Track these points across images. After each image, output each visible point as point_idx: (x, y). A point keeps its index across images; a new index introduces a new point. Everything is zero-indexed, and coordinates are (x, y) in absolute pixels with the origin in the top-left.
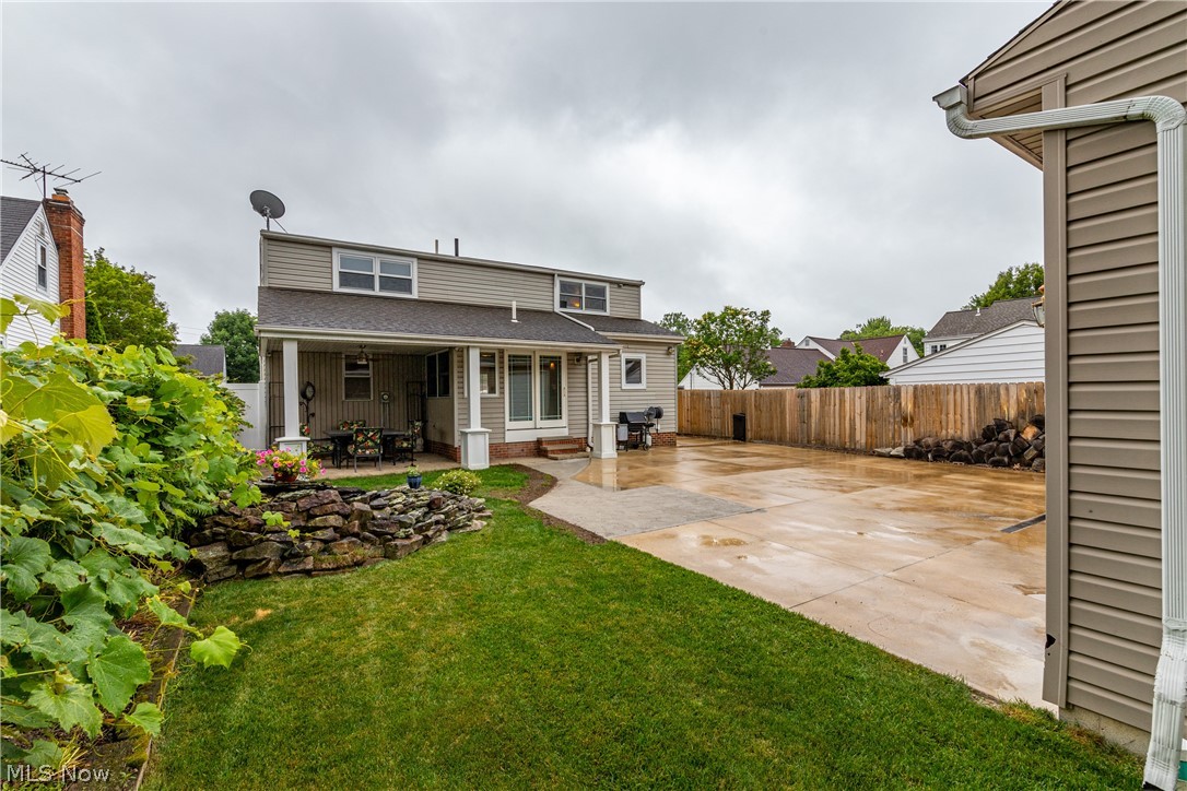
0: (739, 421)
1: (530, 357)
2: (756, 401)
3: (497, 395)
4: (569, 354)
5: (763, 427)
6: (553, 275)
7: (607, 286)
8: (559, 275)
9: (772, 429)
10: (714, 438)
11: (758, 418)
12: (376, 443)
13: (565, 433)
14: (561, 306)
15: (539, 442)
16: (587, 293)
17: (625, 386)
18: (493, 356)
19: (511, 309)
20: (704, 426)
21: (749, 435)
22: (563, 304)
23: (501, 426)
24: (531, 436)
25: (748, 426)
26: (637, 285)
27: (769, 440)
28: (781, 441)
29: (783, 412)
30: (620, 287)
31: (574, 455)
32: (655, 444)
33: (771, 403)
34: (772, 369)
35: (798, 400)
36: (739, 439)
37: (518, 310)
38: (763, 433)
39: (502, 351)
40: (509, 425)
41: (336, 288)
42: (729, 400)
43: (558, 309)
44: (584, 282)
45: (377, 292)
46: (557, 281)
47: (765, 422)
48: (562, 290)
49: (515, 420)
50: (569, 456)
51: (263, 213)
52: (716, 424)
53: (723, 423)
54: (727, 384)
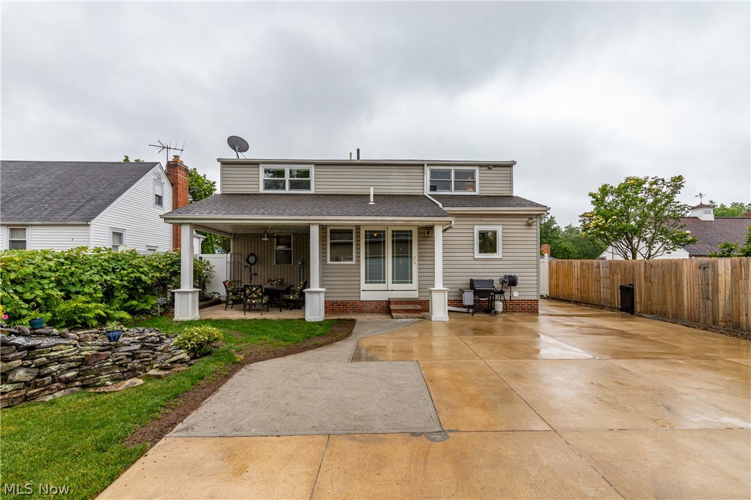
0: (627, 293)
1: (384, 232)
2: (645, 272)
3: (354, 262)
4: (420, 228)
5: (655, 299)
6: (423, 165)
7: (477, 169)
8: (428, 165)
9: (665, 303)
10: (602, 307)
11: (648, 290)
12: (259, 295)
13: (415, 295)
14: (431, 190)
15: (389, 302)
16: (456, 178)
17: (478, 255)
18: (351, 232)
19: (369, 195)
20: (593, 295)
21: (638, 308)
22: (433, 188)
23: (357, 287)
24: (383, 297)
25: (637, 299)
26: (509, 165)
27: (662, 316)
28: (676, 318)
29: (679, 286)
30: (490, 169)
31: (409, 315)
32: (505, 310)
33: (663, 274)
34: (690, 238)
35: (700, 272)
36: (627, 311)
37: (374, 195)
38: (654, 308)
39: (358, 227)
40: (363, 286)
41: (262, 190)
42: (618, 270)
43: (427, 192)
44: (453, 168)
45: (287, 191)
46: (427, 170)
47: (656, 296)
48: (432, 177)
49: (370, 283)
50: (405, 315)
51: (235, 149)
52: (605, 293)
53: (612, 294)
54: (630, 254)
